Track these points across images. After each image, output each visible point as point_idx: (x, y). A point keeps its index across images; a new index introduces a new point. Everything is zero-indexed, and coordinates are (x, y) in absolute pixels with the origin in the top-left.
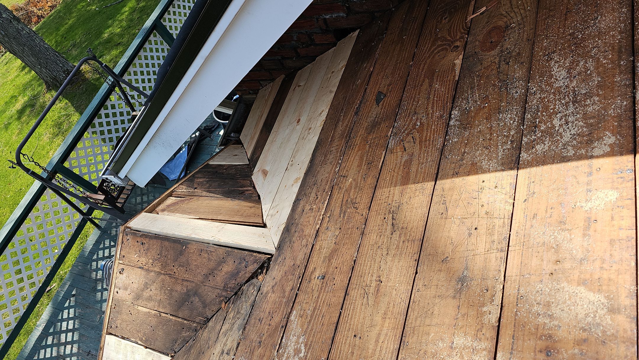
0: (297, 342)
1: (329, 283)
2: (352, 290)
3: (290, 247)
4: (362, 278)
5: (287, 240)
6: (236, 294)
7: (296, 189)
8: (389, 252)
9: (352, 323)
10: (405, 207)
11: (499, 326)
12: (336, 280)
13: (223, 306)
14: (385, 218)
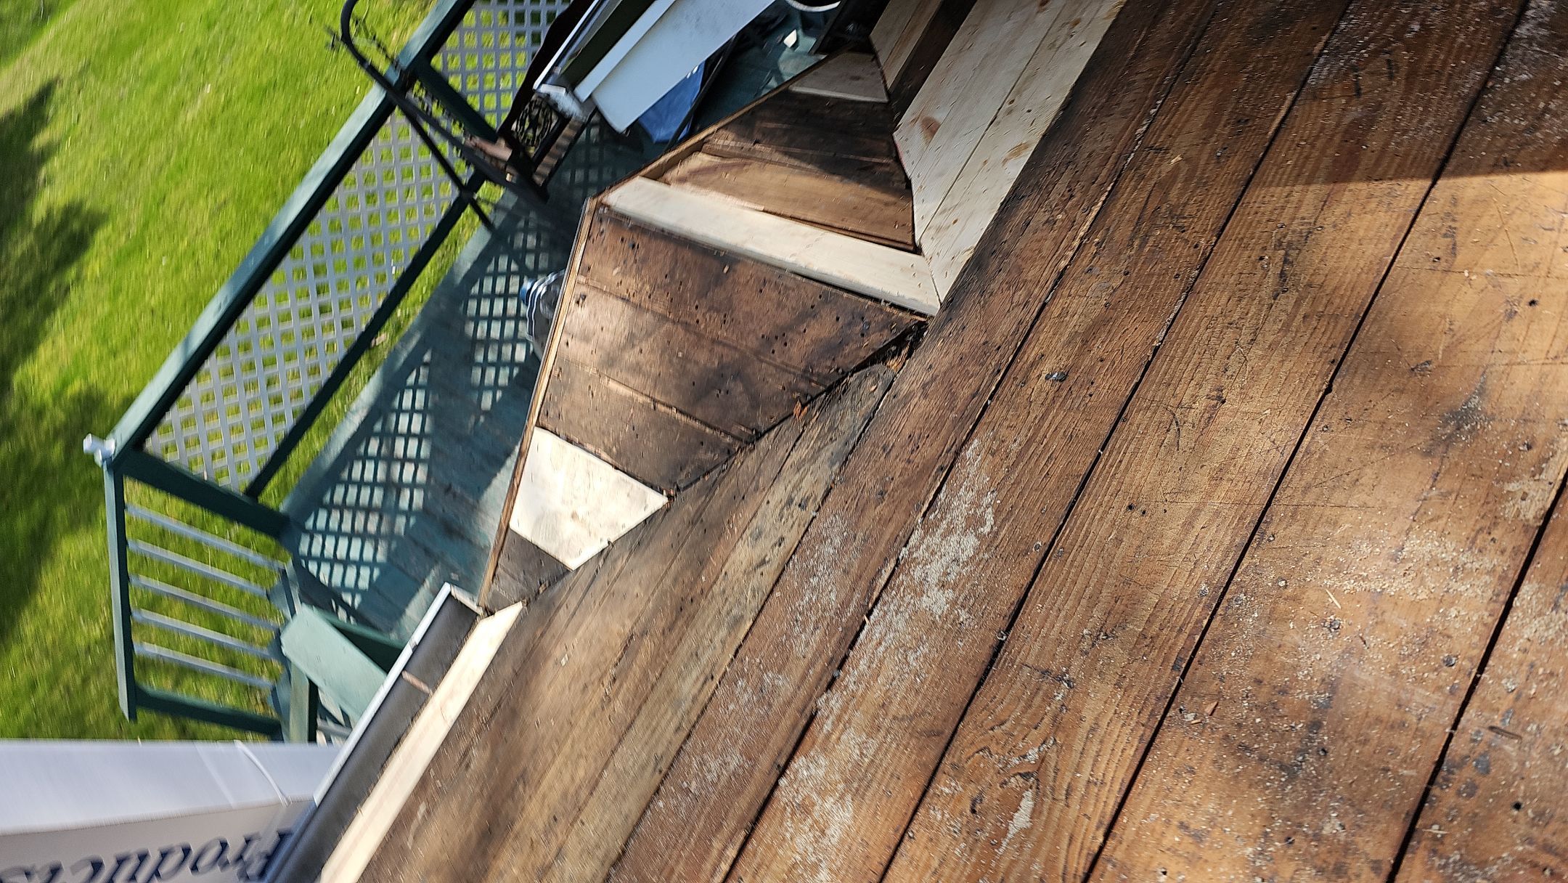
0: (976, 504)
1: (1078, 392)
2: (1138, 411)
3: (979, 302)
4: (1171, 387)
5: (974, 286)
6: (829, 390)
7: (1015, 169)
8: (1260, 337)
9: (1127, 479)
10: (1328, 236)
11: (1542, 530)
12: (1097, 387)
13: (797, 410)
14: (1262, 258)
